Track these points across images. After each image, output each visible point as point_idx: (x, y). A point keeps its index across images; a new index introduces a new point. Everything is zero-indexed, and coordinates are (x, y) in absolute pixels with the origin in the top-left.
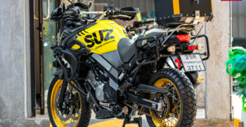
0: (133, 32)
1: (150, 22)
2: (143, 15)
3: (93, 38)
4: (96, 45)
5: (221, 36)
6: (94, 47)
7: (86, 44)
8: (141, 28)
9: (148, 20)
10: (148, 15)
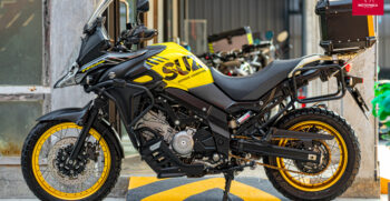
0: (242, 59)
1: (265, 46)
2: (256, 36)
3: (174, 67)
4: (180, 77)
5: (363, 65)
6: (175, 80)
7: (164, 75)
8: (252, 54)
9: (262, 43)
10: (263, 36)
